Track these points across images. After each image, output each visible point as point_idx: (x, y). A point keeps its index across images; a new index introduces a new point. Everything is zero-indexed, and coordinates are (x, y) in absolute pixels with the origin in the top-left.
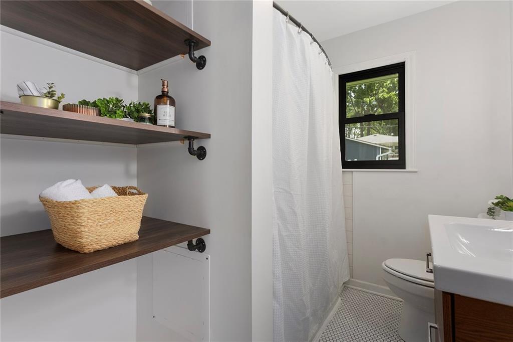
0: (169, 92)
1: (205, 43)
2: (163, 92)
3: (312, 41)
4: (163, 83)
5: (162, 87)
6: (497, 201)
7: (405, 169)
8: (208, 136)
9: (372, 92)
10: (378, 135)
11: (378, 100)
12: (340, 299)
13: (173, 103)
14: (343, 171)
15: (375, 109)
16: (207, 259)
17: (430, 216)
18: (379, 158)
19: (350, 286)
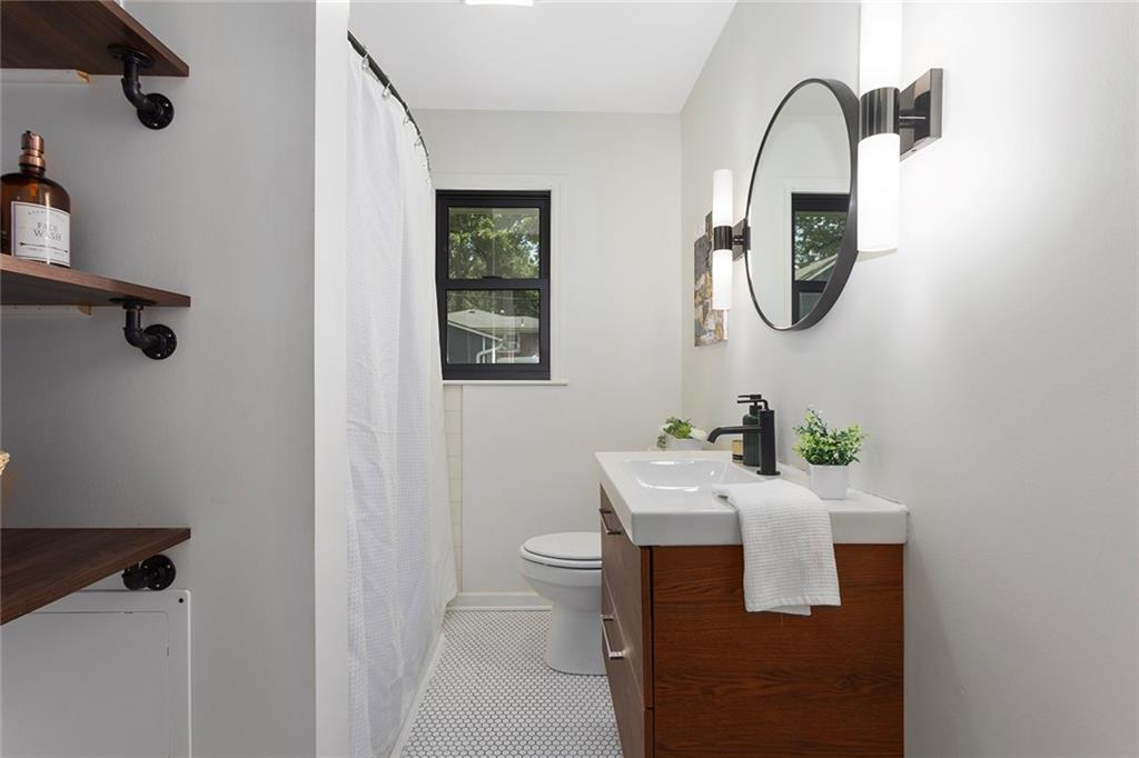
0: (47, 167)
1: (176, 69)
2: (26, 165)
3: (407, 118)
4: (27, 137)
5: (22, 152)
6: (668, 426)
7: (549, 379)
8: (184, 301)
9: (466, 222)
10: (478, 311)
11: (476, 240)
12: (443, 635)
13: (62, 201)
14: (444, 385)
15: (471, 259)
16: (181, 601)
17: (597, 454)
18: (481, 357)
19: (458, 608)
